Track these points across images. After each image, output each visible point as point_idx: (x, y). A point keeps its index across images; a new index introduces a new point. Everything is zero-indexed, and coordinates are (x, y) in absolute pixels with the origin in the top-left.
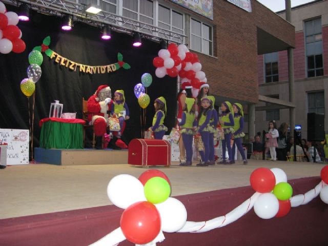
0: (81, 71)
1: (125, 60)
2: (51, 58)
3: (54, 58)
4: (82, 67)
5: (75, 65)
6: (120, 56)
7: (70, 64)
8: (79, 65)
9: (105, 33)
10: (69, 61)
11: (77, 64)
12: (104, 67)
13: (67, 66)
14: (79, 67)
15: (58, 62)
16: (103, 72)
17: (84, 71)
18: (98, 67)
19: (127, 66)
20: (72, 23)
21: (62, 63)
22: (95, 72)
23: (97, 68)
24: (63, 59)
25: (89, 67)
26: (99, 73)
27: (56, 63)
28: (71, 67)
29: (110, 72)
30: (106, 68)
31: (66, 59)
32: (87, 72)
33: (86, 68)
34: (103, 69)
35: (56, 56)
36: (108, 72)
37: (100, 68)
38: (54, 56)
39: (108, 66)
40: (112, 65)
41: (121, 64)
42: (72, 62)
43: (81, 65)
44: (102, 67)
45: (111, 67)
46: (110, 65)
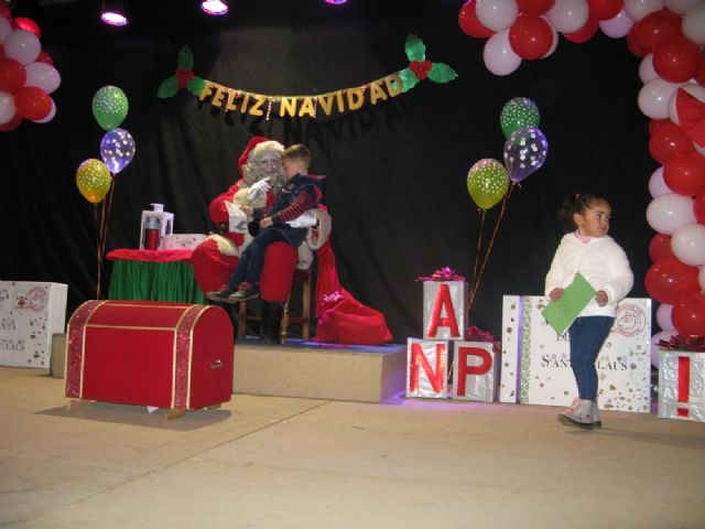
0: (282, 114)
1: (433, 56)
2: (202, 99)
3: (209, 99)
4: (287, 105)
5: (267, 102)
6: (415, 51)
7: (252, 102)
8: (278, 99)
10: (248, 95)
11: (272, 99)
12: (359, 91)
13: (243, 110)
14: (277, 105)
15: (218, 104)
16: (353, 106)
17: (293, 114)
18: (339, 93)
19: (441, 73)
21: (230, 106)
22: (328, 110)
23: (335, 98)
24: (233, 93)
25: (308, 100)
26: (341, 109)
27: (216, 110)
28: (255, 111)
29: (379, 100)
30: (367, 93)
31: (239, 92)
32: (301, 114)
33: (299, 104)
34: (355, 98)
35: (214, 90)
36: (374, 102)
37: (345, 97)
38: (210, 93)
39: (374, 85)
40: (387, 79)
41: (419, 69)
42: (257, 97)
43: (284, 100)
44: (350, 91)
45: (384, 87)
46: (380, 81)
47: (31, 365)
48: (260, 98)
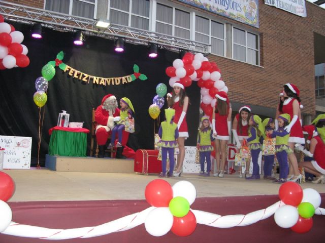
0: (94, 82)
1: (141, 72)
2: (65, 71)
3: (68, 72)
4: (96, 79)
6: (136, 68)
7: (83, 76)
8: (93, 77)
9: (118, 46)
10: (82, 73)
11: (90, 77)
12: (119, 79)
13: (80, 78)
14: (92, 79)
15: (71, 75)
16: (117, 84)
17: (98, 83)
18: (113, 79)
19: (143, 77)
20: (83, 38)
21: (76, 76)
22: (109, 84)
23: (111, 80)
24: (77, 72)
25: (103, 79)
26: (113, 84)
27: (69, 76)
28: (84, 79)
29: (125, 83)
30: (121, 80)
31: (79, 72)
32: (100, 84)
33: (100, 80)
34: (118, 81)
35: (70, 69)
36: (123, 83)
37: (114, 80)
38: (68, 70)
39: (123, 78)
40: (127, 77)
41: (137, 75)
42: (85, 75)
43: (95, 78)
44: (116, 79)
45: (126, 79)
46: (125, 77)
47: (23, 168)
48: (87, 76)
